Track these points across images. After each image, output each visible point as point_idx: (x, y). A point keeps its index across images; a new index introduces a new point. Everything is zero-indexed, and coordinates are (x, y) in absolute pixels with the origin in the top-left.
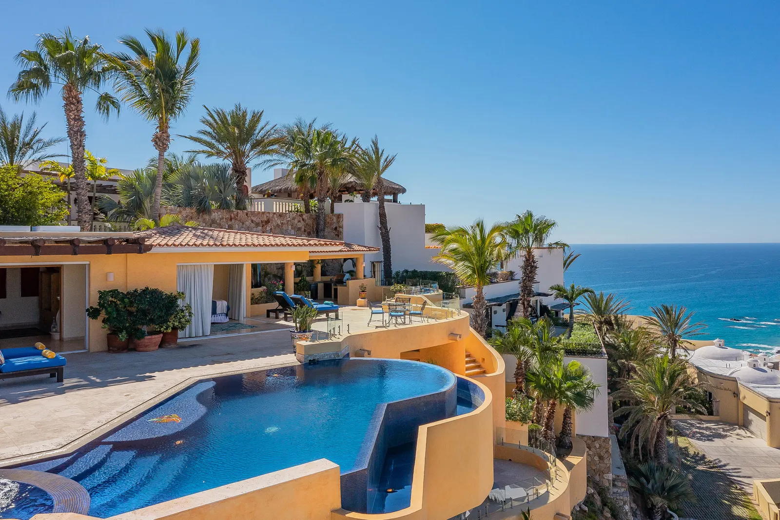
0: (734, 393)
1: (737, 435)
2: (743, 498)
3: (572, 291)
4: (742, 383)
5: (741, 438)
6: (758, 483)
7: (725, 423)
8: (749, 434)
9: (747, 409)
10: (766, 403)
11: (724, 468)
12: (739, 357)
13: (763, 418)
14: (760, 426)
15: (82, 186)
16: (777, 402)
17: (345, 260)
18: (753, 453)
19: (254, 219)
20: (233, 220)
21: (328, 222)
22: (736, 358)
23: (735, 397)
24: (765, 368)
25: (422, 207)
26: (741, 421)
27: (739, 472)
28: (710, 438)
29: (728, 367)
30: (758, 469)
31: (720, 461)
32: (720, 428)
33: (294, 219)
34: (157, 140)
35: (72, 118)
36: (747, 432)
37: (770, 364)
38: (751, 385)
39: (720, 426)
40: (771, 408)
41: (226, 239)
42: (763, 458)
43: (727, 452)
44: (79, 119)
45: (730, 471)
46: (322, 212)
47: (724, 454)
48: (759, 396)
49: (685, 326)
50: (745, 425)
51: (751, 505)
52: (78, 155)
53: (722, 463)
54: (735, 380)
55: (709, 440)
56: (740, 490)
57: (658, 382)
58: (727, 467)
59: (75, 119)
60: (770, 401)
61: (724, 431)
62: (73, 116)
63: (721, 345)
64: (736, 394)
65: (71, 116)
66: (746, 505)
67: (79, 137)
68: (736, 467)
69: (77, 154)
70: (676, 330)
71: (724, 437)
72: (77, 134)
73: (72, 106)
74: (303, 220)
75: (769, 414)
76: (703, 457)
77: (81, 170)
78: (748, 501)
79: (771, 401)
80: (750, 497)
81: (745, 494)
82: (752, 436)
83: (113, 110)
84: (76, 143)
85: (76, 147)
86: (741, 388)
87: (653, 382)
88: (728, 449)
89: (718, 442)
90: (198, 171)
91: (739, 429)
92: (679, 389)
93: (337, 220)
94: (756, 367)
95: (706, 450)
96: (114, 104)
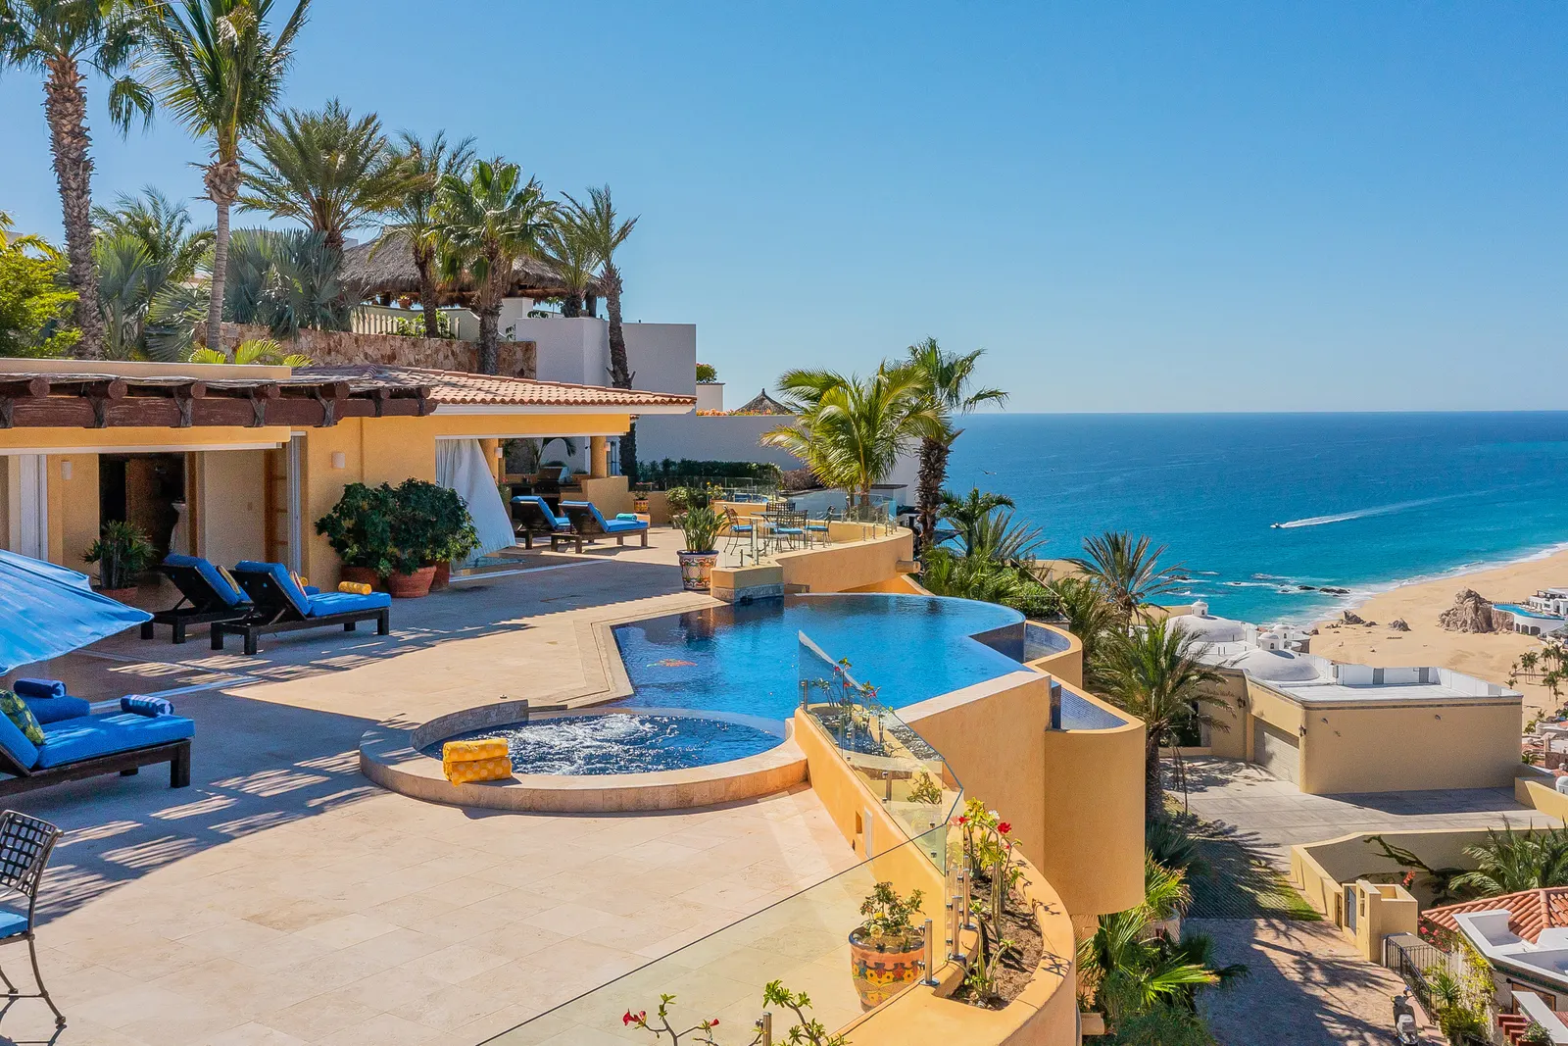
0: (1239, 700)
1: (1246, 777)
2: (1272, 879)
3: (974, 502)
4: (1252, 678)
5: (1253, 783)
6: (1300, 849)
7: (1221, 759)
8: (1265, 776)
9: (1262, 726)
10: (1299, 711)
11: (1233, 834)
12: (1238, 634)
13: (1291, 740)
14: (1288, 759)
15: (87, 278)
16: (1318, 709)
17: (547, 441)
18: (1277, 805)
19: (370, 351)
20: (333, 353)
21: (504, 359)
22: (1233, 636)
23: (1240, 707)
24: (1289, 651)
25: (690, 330)
26: (1250, 753)
27: (1257, 839)
28: (1199, 787)
29: (1222, 653)
30: (1292, 831)
31: (1223, 824)
32: (1214, 769)
33: (437, 351)
34: (217, 181)
35: (66, 130)
36: (1262, 772)
37: (1295, 644)
38: (1269, 683)
39: (1213, 766)
40: (1307, 720)
41: (501, 391)
42: (1297, 813)
43: (1233, 807)
44: (79, 134)
45: (1244, 838)
46: (494, 338)
47: (1230, 811)
48: (1286, 700)
49: (1146, 575)
50: (1259, 759)
51: (1289, 890)
52: (80, 212)
53: (1226, 827)
54: (1240, 675)
55: (1198, 790)
56: (1265, 867)
57: (1150, 666)
58: (1238, 833)
59: (72, 133)
60: (1306, 708)
61: (1221, 771)
62: (69, 127)
63: (1206, 612)
64: (1244, 702)
65: (65, 126)
66: (1283, 890)
67: (81, 173)
68: (1253, 831)
69: (77, 210)
70: (1132, 582)
71: (1223, 783)
72: (79, 165)
73: (68, 105)
74: (453, 353)
75: (1305, 731)
76: (1194, 820)
77: (86, 244)
78: (1282, 883)
79: (1308, 706)
80: (1285, 877)
81: (1275, 873)
82: (1272, 778)
83: (138, 116)
84: (74, 186)
85: (75, 194)
86: (1251, 690)
87: (1143, 669)
88: (1234, 803)
89: (1214, 792)
90: (260, 244)
91: (1248, 768)
92: (1189, 676)
93: (524, 355)
94: (1275, 649)
95: (1197, 807)
96: (141, 101)
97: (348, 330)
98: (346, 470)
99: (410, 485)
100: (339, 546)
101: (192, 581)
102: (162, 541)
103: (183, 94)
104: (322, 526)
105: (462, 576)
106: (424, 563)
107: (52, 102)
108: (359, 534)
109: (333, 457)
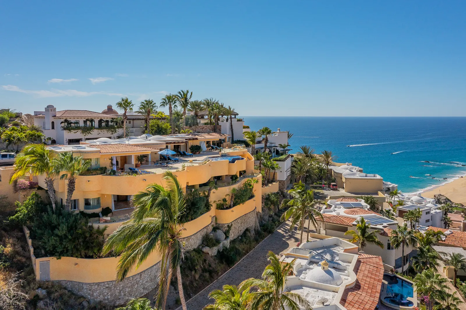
16: (347, 179)
21: (217, 127)
33: (209, 127)
36: (343, 189)
54: (341, 174)
64: (341, 178)
86: (342, 176)
96: (176, 106)
97: (198, 125)
98: (192, 144)
99: (197, 145)
100: (191, 150)
101: (180, 153)
102: (178, 149)
103: (180, 105)
104: (190, 148)
105: (201, 153)
106: (198, 152)
107: (169, 108)
108: (192, 149)
109: (191, 143)
